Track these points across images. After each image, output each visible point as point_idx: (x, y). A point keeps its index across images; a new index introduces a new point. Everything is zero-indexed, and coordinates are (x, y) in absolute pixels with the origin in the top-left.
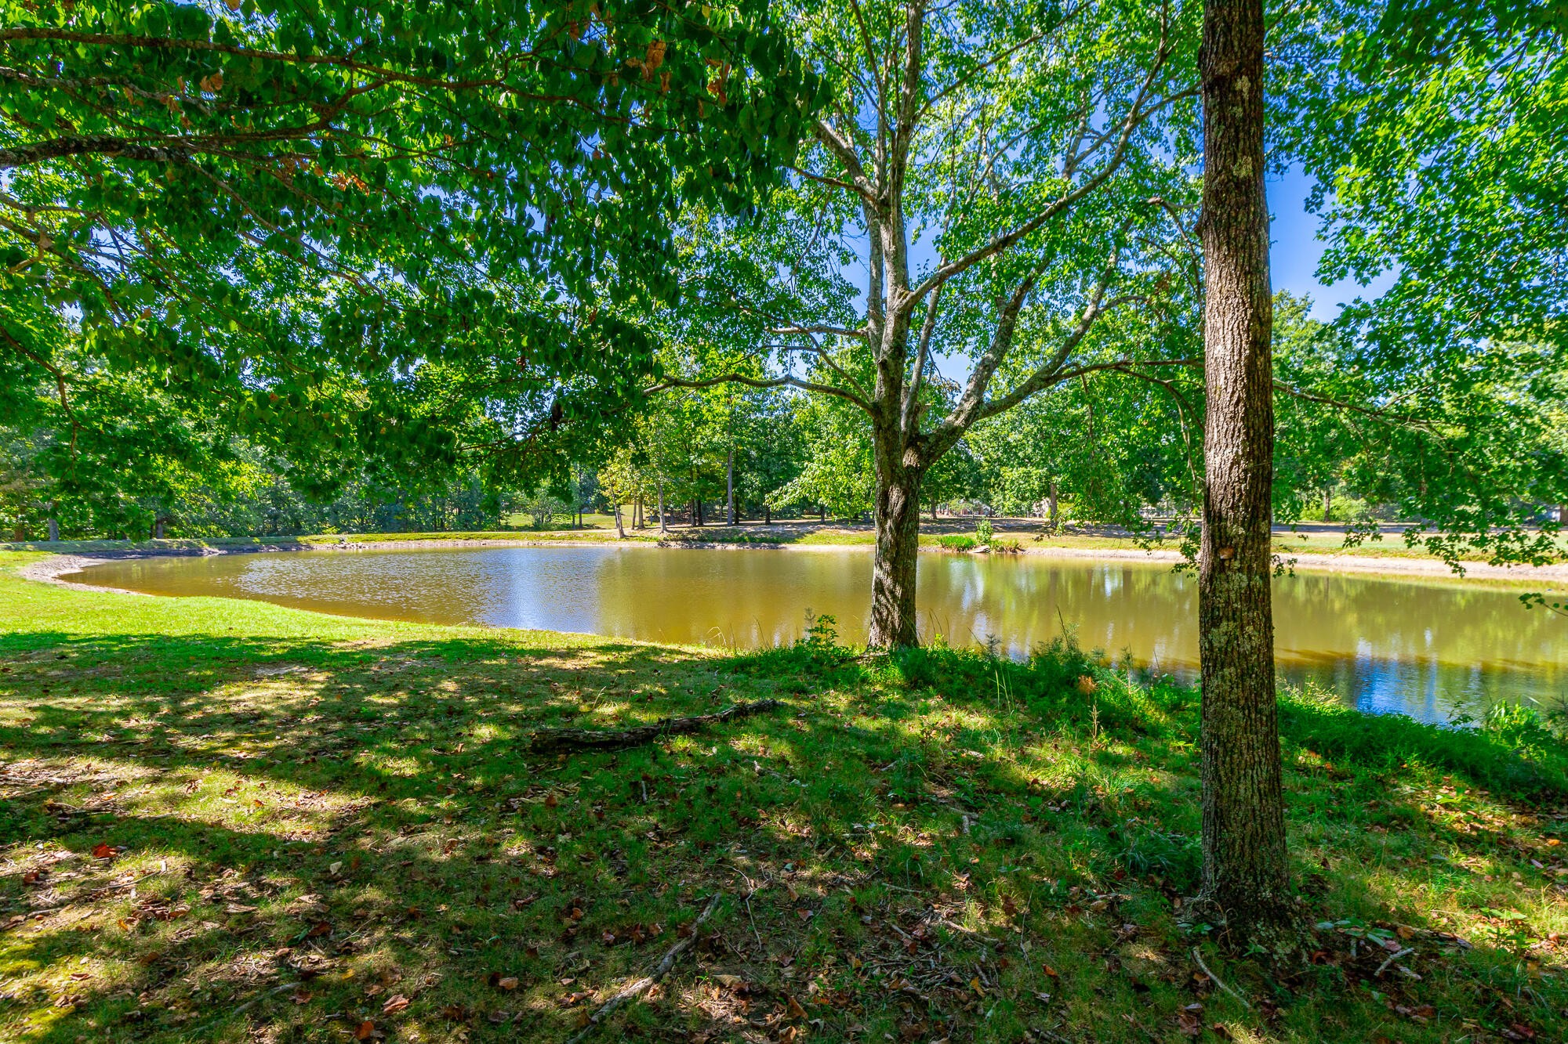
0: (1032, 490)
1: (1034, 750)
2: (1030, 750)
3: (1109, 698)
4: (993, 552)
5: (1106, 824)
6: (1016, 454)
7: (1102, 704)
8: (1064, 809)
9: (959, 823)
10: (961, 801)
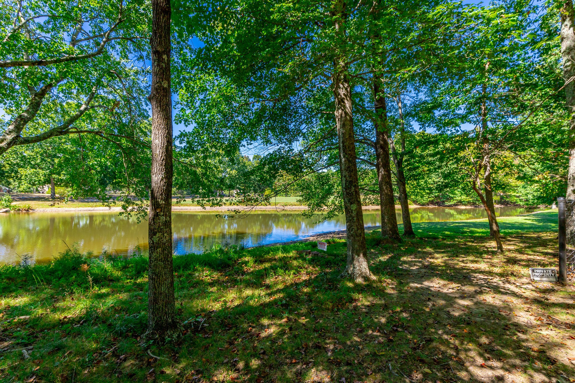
1: (61, 304)
2: (58, 305)
3: (96, 271)
4: (12, 212)
5: (104, 322)
6: (29, 162)
7: (92, 274)
8: (82, 324)
10: (18, 344)
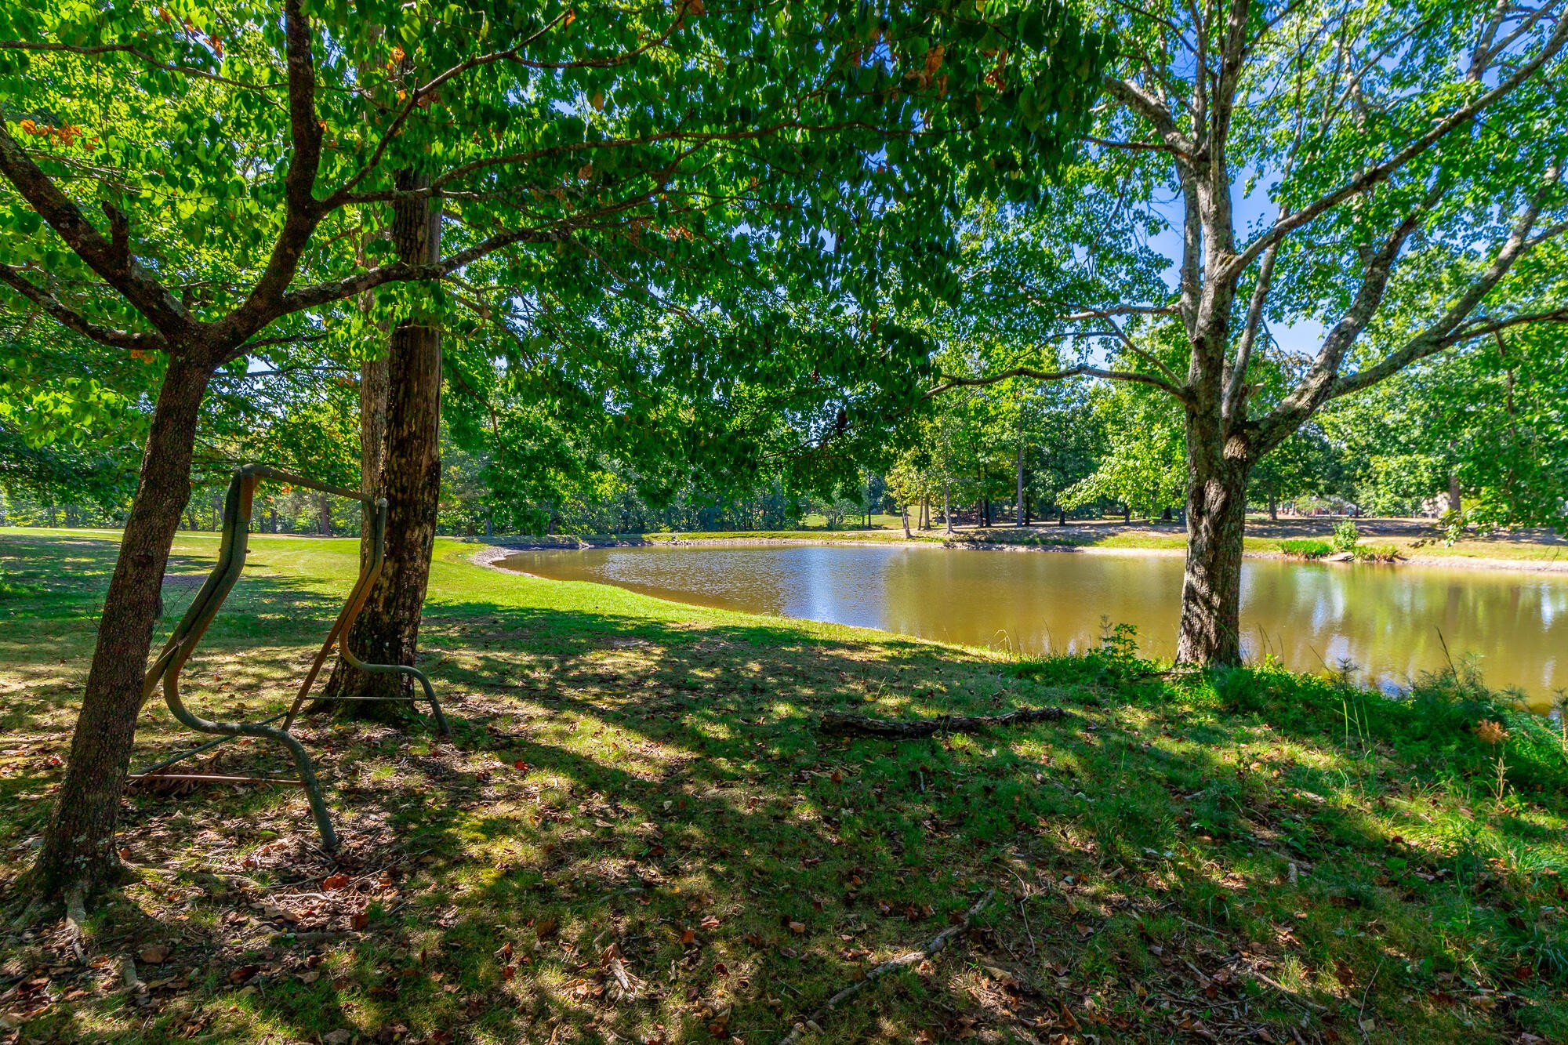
0: (1420, 484)
1: (1402, 803)
2: (1394, 801)
3: (1527, 751)
4: (1358, 561)
5: (1506, 907)
6: (1394, 438)
7: (1511, 757)
8: (1440, 879)
9: (1283, 872)
10: (1288, 846)
